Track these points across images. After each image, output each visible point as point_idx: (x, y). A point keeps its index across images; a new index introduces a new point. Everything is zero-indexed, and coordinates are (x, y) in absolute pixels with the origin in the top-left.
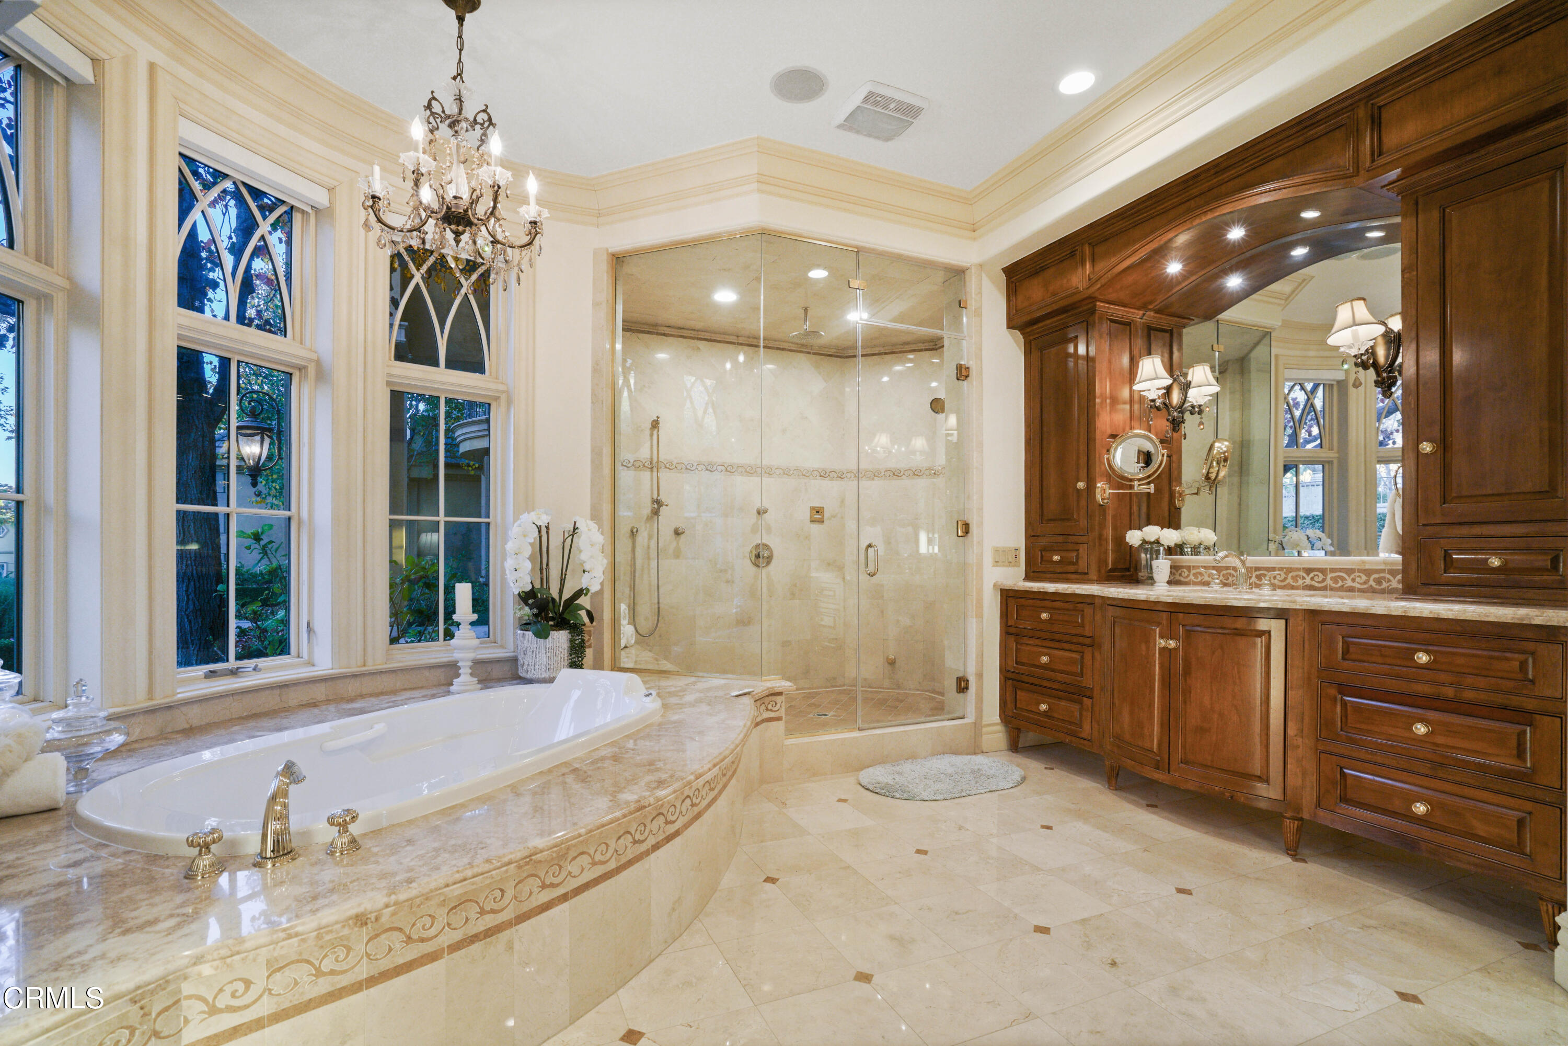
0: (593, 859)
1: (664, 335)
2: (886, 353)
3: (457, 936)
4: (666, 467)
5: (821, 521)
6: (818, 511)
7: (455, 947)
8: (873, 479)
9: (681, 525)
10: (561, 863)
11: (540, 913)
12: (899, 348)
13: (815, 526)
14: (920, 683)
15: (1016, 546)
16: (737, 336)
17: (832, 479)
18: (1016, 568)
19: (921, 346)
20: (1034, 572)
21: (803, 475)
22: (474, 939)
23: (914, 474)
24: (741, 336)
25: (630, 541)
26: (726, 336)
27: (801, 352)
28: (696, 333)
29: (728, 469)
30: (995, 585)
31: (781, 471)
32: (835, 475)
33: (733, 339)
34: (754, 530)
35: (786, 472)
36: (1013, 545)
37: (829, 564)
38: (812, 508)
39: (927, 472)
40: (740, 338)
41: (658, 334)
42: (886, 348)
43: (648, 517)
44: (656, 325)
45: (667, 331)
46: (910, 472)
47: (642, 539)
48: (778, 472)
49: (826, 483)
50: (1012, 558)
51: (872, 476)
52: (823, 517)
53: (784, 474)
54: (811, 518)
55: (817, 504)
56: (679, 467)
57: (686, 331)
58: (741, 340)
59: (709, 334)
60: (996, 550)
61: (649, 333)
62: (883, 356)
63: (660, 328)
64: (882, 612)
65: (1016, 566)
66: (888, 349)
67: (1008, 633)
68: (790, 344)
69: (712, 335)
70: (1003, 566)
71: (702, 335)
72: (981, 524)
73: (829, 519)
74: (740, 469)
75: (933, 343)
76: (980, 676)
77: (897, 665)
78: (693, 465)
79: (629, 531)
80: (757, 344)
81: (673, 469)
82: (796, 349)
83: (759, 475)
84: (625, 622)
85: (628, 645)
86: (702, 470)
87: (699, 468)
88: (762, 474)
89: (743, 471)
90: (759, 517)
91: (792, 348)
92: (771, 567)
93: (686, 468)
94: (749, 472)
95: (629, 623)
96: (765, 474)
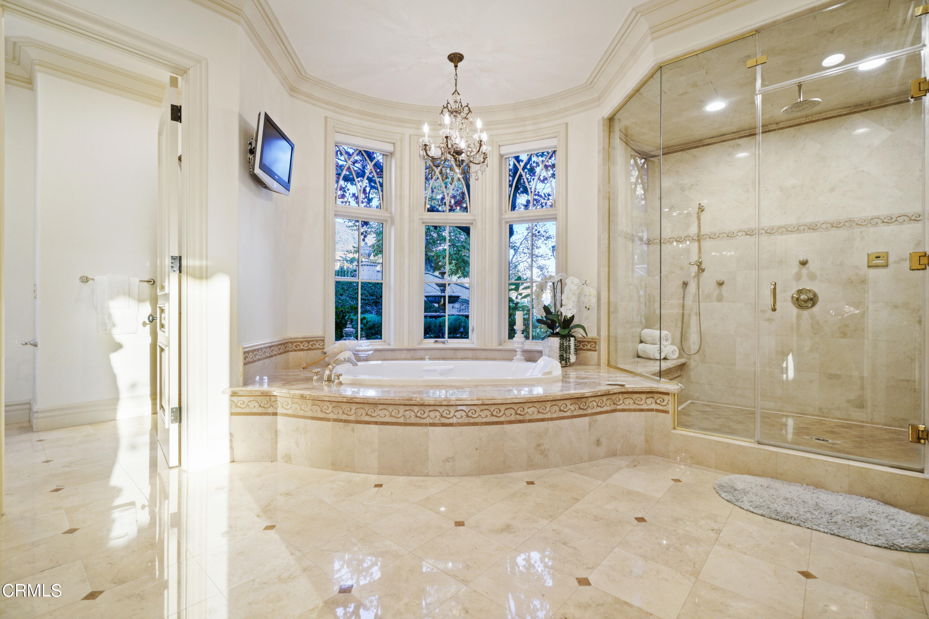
0: (391, 414)
1: (709, 145)
3: (335, 417)
4: (710, 238)
5: (885, 265)
6: (880, 256)
7: (335, 420)
9: (720, 278)
10: (375, 409)
11: (365, 424)
13: (876, 271)
16: (777, 124)
17: (900, 223)
21: (857, 224)
22: (341, 421)
25: (682, 290)
28: (736, 134)
31: (829, 225)
32: (904, 219)
34: (798, 277)
35: (836, 225)
37: (895, 306)
38: (870, 255)
40: (780, 124)
41: (703, 146)
43: (694, 275)
44: (701, 140)
45: (710, 141)
47: (692, 288)
48: (824, 226)
49: (891, 229)
52: (887, 262)
54: (869, 263)
55: (879, 250)
56: (721, 236)
57: (727, 136)
59: (748, 131)
61: (696, 147)
63: (704, 141)
69: (752, 130)
71: (743, 133)
73: (895, 261)
74: (781, 230)
78: (734, 233)
79: (681, 284)
80: (799, 123)
81: (713, 238)
82: (849, 112)
83: (802, 232)
84: (667, 343)
85: (669, 358)
86: (742, 235)
87: (740, 234)
88: (805, 231)
89: (784, 231)
90: (802, 266)
91: (843, 113)
92: (816, 309)
93: (728, 236)
94: (790, 231)
95: (672, 344)
96: (809, 230)
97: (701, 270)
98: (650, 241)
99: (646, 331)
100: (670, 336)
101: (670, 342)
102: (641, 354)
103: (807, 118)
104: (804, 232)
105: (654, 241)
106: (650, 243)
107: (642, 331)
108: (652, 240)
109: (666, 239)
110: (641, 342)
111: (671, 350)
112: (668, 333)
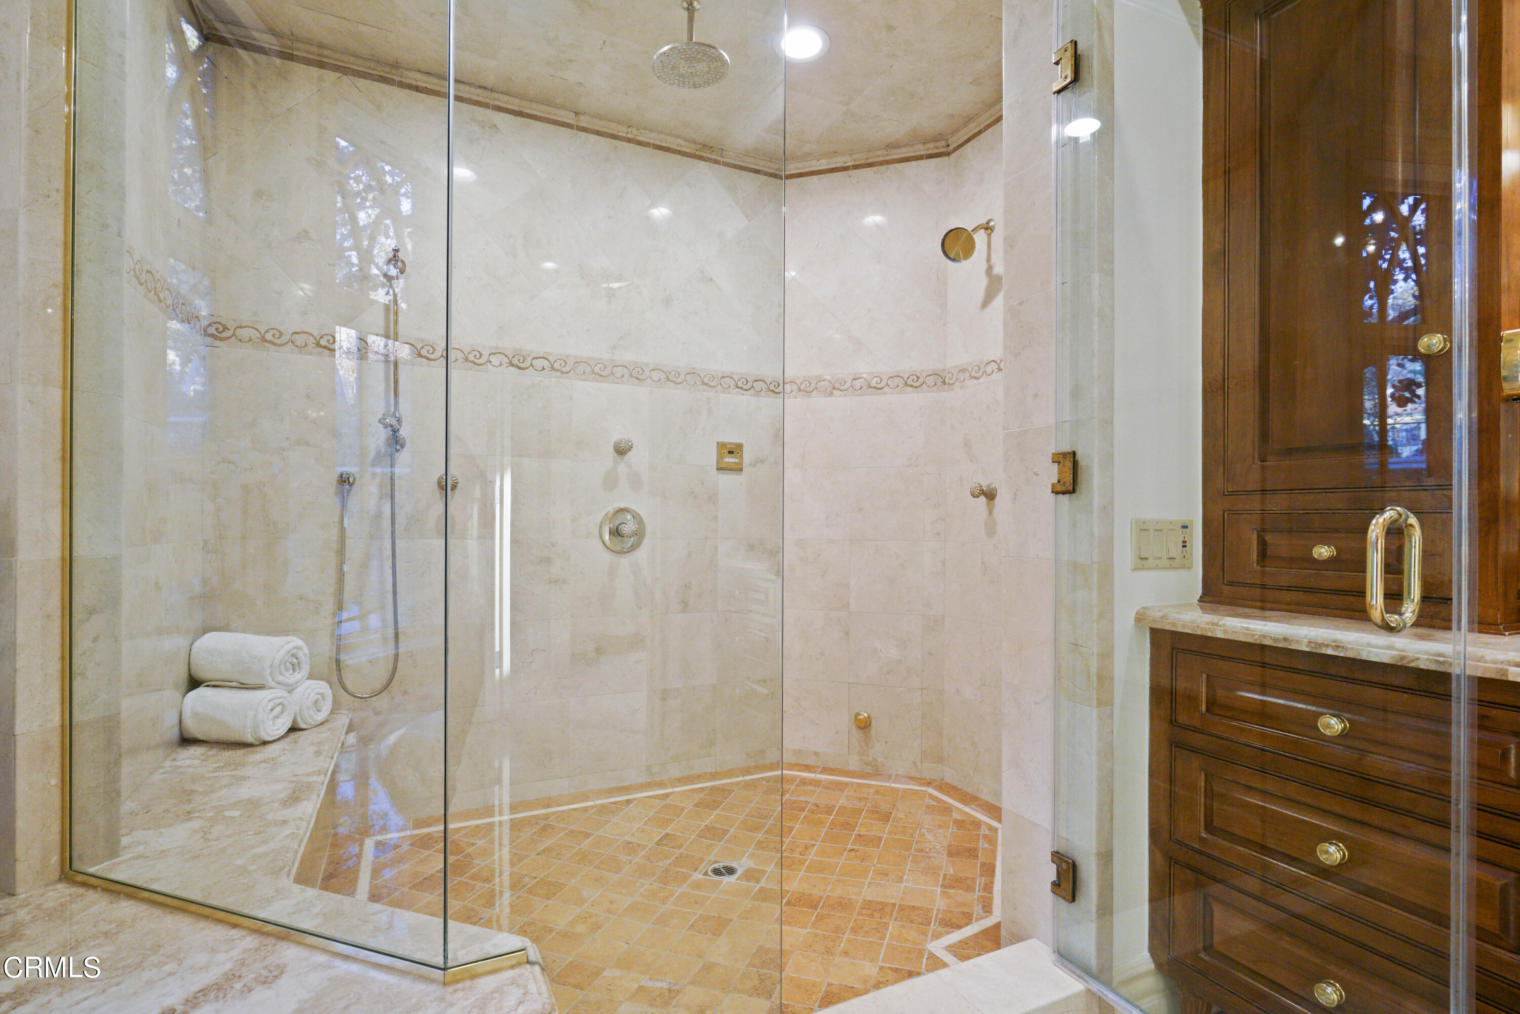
1: (417, 89)
2: (856, 167)
5: (738, 469)
6: (734, 450)
8: (831, 394)
9: (454, 469)
12: (880, 156)
13: (726, 479)
14: (915, 764)
15: (1183, 518)
16: (576, 114)
17: (758, 393)
18: (1183, 573)
19: (921, 150)
20: (1231, 584)
21: (703, 383)
23: (906, 384)
24: (585, 114)
25: (334, 502)
26: (553, 110)
27: (700, 158)
28: (487, 93)
29: (557, 365)
30: (1140, 619)
31: (662, 376)
32: (764, 387)
33: (569, 118)
34: (610, 482)
35: (670, 377)
36: (1176, 515)
37: (751, 547)
38: (721, 445)
39: (930, 381)
40: (582, 117)
41: (401, 85)
42: (857, 156)
43: (378, 454)
45: (422, 81)
46: (897, 380)
48: (655, 375)
49: (744, 400)
50: (1175, 550)
51: (829, 389)
52: (741, 463)
53: (668, 379)
54: (718, 463)
55: (732, 438)
58: (584, 121)
59: (516, 101)
60: (1142, 528)
61: (381, 79)
62: (851, 172)
64: (847, 633)
65: (1183, 567)
66: (860, 158)
67: (1176, 744)
68: (681, 142)
69: (524, 103)
70: (1157, 568)
71: (503, 100)
72: (1108, 462)
73: (754, 464)
74: (580, 368)
75: (943, 143)
76: (1106, 857)
77: (873, 730)
78: (481, 355)
79: (335, 483)
80: (615, 132)
81: (428, 359)
82: (693, 152)
83: (619, 381)
84: (298, 676)
85: (303, 726)
86: (501, 365)
87: (495, 360)
88: (624, 379)
89: (587, 371)
90: (618, 458)
91: (684, 149)
92: (642, 554)
93: (467, 360)
94: (599, 374)
95: (311, 677)
96: (631, 380)
97: (395, 441)
98: (225, 328)
99: (211, 639)
100: (307, 651)
101: (305, 670)
102: (194, 729)
103: (630, 130)
104: (622, 383)
105: (239, 332)
106: (224, 335)
107: (197, 644)
108: (231, 325)
109: (281, 334)
110: (194, 683)
111: (313, 697)
112: (300, 643)
